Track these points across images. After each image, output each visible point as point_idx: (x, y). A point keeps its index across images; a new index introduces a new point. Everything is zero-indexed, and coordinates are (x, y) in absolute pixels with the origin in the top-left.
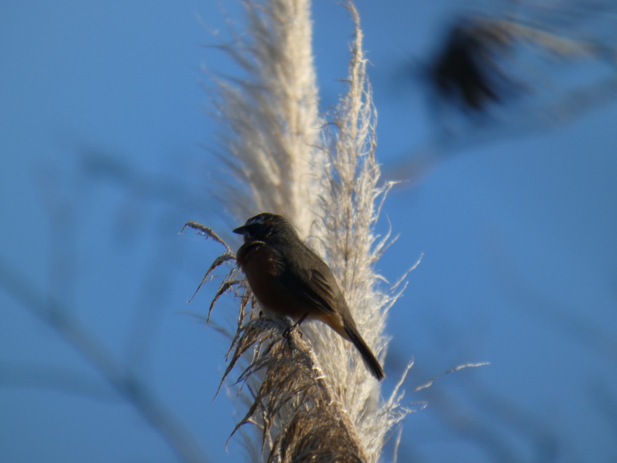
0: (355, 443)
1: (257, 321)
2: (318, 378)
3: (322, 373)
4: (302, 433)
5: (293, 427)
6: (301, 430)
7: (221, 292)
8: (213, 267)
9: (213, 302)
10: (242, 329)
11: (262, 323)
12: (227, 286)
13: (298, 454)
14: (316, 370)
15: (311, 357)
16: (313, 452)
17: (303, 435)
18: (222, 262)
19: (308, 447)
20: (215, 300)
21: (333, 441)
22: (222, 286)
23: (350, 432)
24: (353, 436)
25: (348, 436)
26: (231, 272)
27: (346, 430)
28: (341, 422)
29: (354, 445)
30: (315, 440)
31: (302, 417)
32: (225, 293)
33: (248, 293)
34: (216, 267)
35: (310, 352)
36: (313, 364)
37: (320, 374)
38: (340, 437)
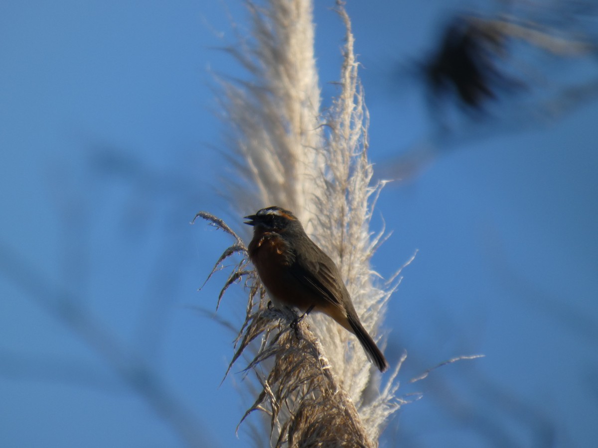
0: (359, 432)
1: (266, 312)
2: (324, 368)
3: (328, 363)
4: (308, 421)
5: (299, 415)
6: (307, 418)
7: (231, 282)
8: (223, 257)
9: (223, 291)
10: (251, 318)
11: (270, 314)
12: (237, 276)
13: (305, 441)
14: (322, 360)
15: (318, 348)
16: (319, 439)
17: (309, 423)
18: (232, 252)
19: (315, 435)
20: (224, 289)
21: (338, 430)
22: (232, 276)
23: (355, 420)
24: (358, 425)
25: (353, 424)
26: (241, 263)
27: (351, 419)
28: (346, 411)
29: (359, 433)
30: (322, 427)
31: (309, 406)
32: (235, 283)
33: (257, 284)
34: (227, 257)
35: (317, 342)
36: (319, 354)
37: (326, 364)
38: (345, 425)
